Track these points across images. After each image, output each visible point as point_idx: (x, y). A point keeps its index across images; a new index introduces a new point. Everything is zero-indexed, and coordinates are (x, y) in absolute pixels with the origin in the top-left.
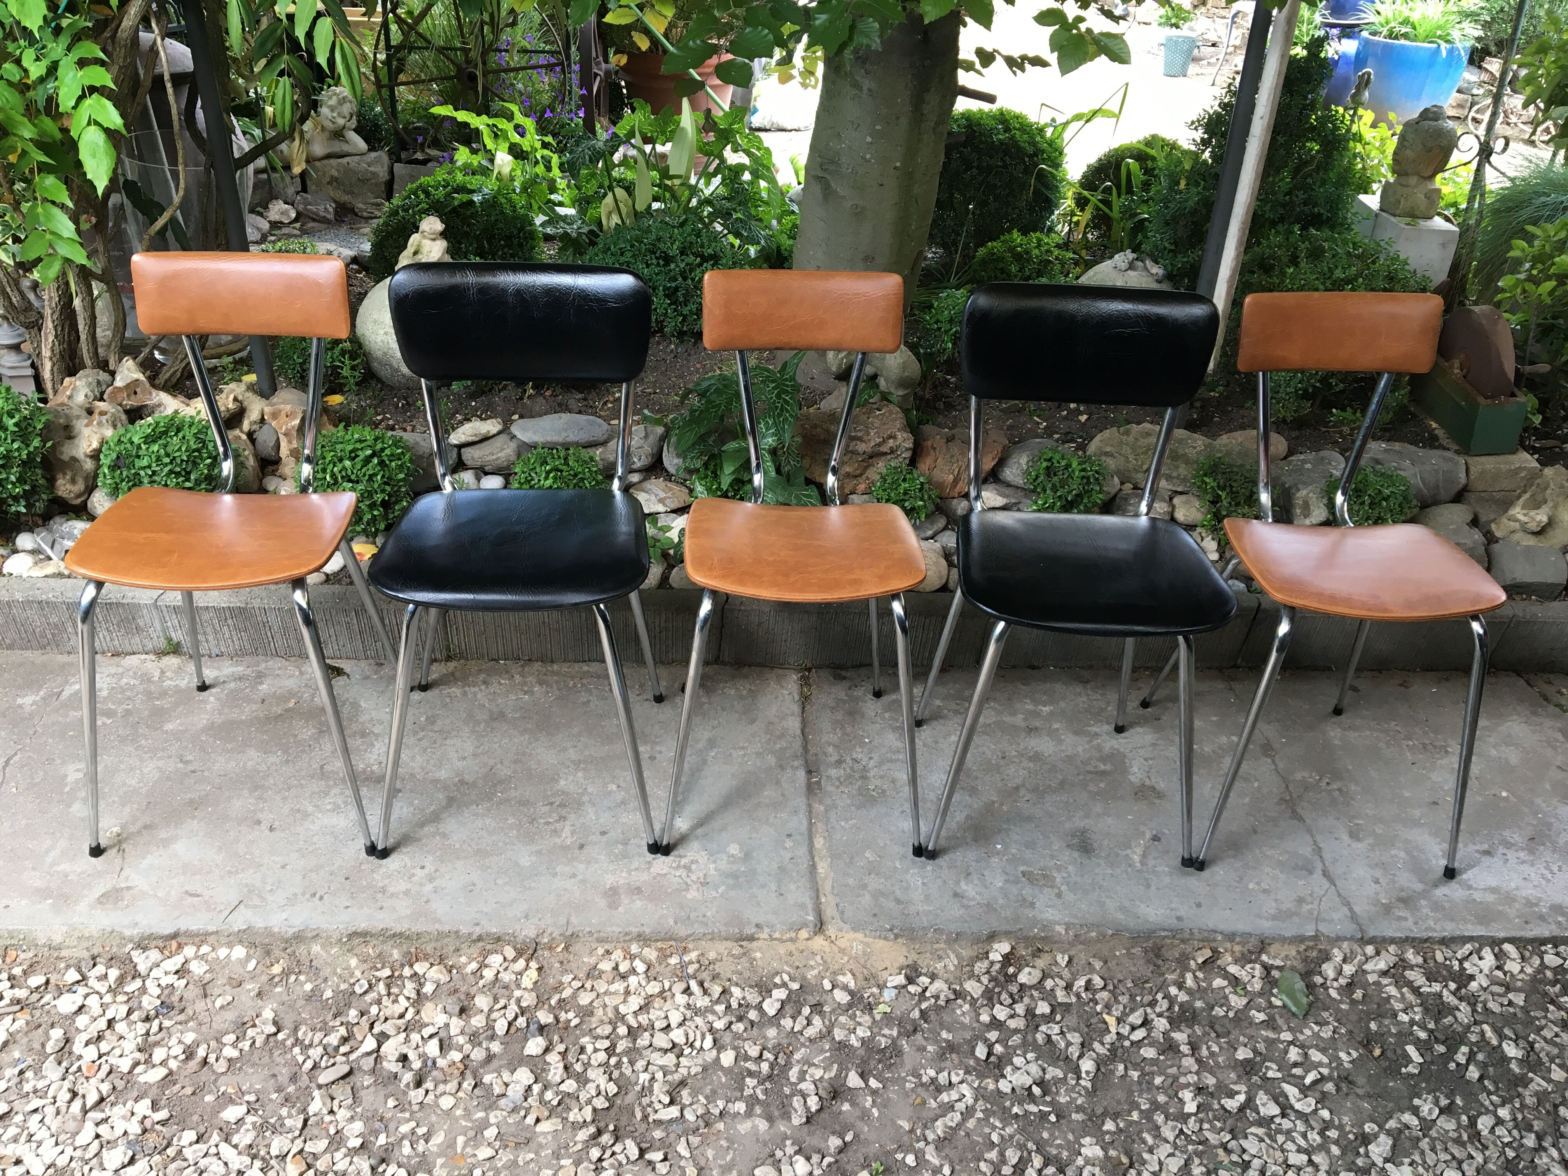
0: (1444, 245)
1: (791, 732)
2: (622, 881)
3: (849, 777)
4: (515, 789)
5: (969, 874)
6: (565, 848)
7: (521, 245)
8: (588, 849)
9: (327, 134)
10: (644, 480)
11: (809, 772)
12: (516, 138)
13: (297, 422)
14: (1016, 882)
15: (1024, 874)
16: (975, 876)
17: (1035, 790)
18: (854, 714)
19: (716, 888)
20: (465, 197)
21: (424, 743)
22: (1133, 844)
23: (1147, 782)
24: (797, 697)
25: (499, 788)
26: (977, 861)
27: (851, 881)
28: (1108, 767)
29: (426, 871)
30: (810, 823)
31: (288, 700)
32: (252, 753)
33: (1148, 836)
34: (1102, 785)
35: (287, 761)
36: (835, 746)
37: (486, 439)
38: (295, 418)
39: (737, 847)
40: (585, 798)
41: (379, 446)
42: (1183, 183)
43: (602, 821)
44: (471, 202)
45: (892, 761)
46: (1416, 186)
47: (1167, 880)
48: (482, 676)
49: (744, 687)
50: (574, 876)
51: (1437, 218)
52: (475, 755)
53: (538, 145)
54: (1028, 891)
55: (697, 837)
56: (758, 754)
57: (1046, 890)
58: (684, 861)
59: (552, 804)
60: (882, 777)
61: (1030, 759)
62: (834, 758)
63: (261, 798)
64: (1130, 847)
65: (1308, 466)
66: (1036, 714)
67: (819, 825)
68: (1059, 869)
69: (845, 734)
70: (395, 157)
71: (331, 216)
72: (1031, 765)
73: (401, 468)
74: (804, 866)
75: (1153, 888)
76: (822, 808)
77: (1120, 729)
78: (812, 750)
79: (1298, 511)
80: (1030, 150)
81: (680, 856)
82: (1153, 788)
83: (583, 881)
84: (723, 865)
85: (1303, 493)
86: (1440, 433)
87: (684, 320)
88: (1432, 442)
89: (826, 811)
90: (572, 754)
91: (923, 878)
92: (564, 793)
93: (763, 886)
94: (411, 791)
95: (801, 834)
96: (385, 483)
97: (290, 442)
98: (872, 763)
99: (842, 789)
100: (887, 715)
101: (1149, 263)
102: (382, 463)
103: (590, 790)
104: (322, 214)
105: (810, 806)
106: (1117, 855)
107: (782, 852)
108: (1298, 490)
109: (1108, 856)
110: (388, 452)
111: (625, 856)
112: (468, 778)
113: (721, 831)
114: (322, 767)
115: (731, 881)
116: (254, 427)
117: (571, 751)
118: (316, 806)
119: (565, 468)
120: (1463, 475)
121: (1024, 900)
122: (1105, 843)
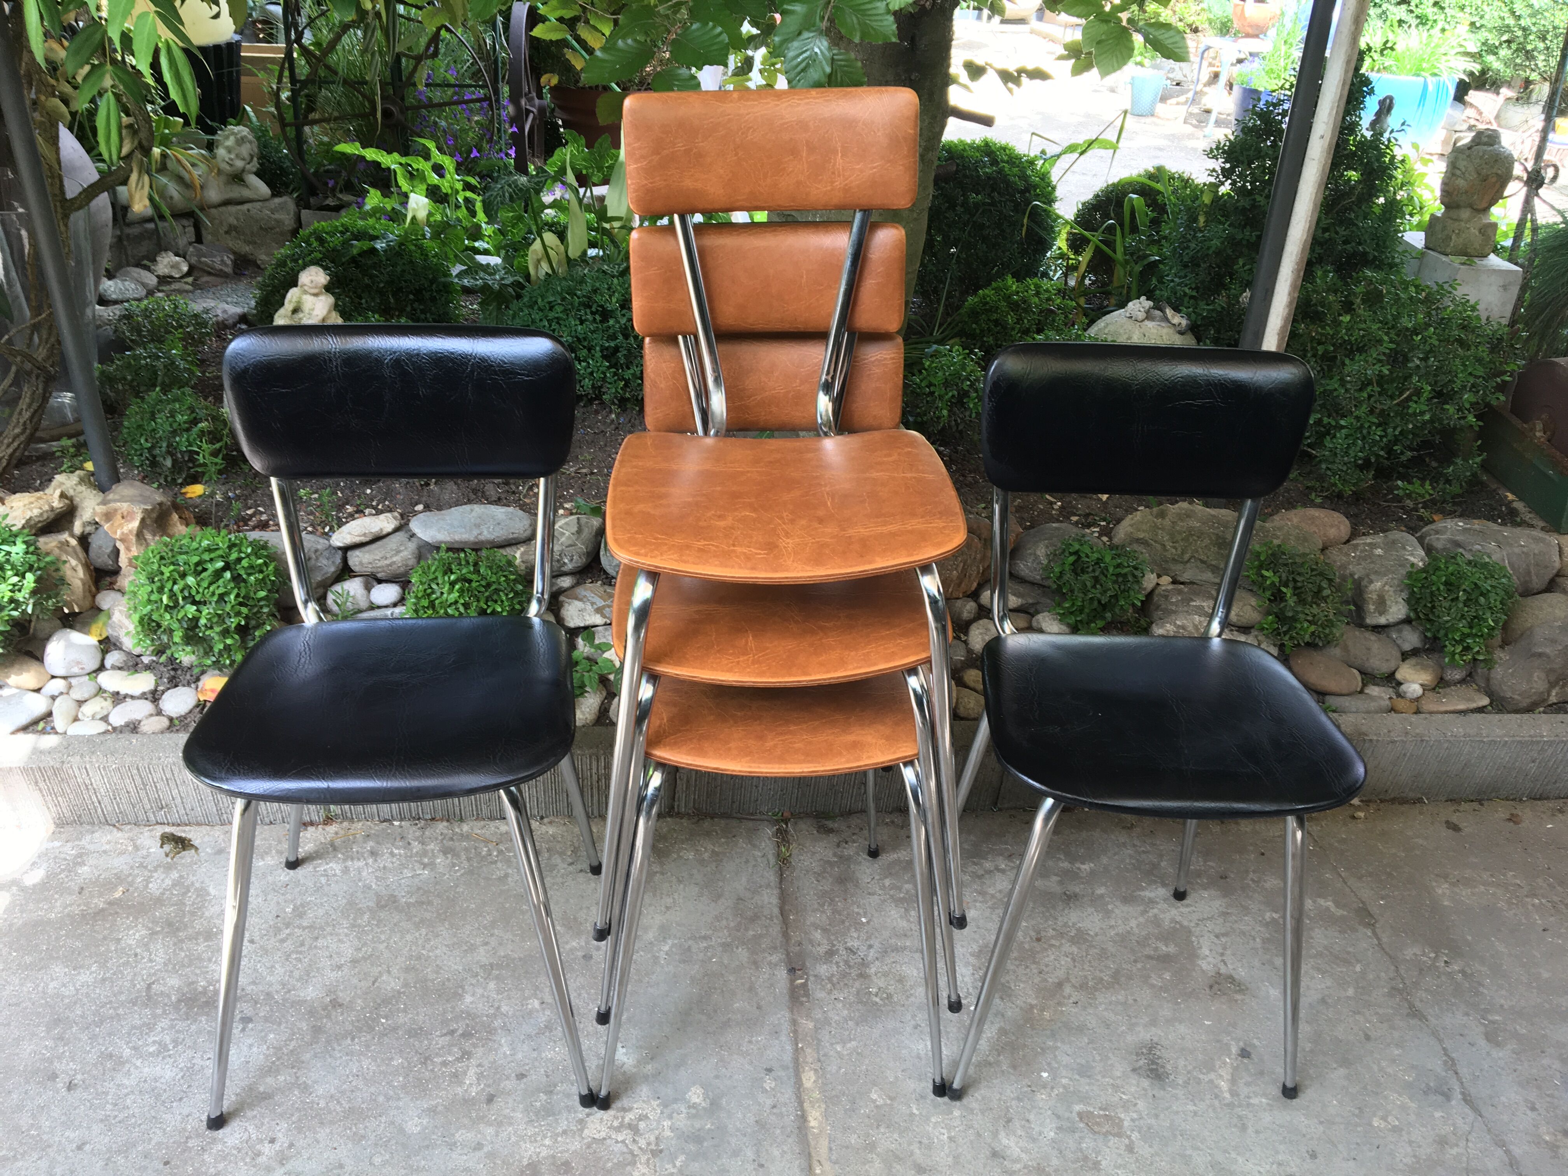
0: (1505, 287)
1: (766, 912)
2: (544, 1153)
3: (844, 975)
4: (405, 1011)
5: (1009, 1121)
6: (468, 1102)
7: (433, 299)
8: (499, 1102)
9: (223, 178)
10: (577, 584)
11: (792, 970)
12: (434, 178)
13: (135, 524)
14: (1073, 1130)
15: (1080, 1115)
16: (1017, 1123)
17: (1083, 987)
18: (845, 880)
19: (672, 1160)
20: (365, 245)
21: (289, 945)
22: (1218, 1063)
23: (1223, 970)
24: (772, 860)
25: (384, 1010)
26: (1019, 1099)
27: (853, 1139)
28: (1172, 949)
29: (277, 1146)
30: (797, 1051)
31: (114, 888)
32: (58, 969)
33: (1234, 1050)
34: (1167, 976)
35: (104, 980)
36: (825, 930)
37: (377, 538)
38: (133, 519)
39: (700, 1091)
40: (498, 1023)
41: (234, 556)
42: (1202, 219)
43: (520, 1056)
44: (374, 250)
45: (896, 949)
46: (1468, 221)
47: (1267, 1118)
48: (370, 844)
49: (707, 848)
50: (479, 1146)
51: (1492, 256)
52: (354, 962)
53: (459, 186)
54: (1088, 1144)
55: (646, 1078)
56: (726, 946)
57: (1113, 1141)
58: (629, 1117)
59: (452, 1032)
60: (886, 975)
61: (1073, 941)
62: (822, 950)
63: (61, 1038)
64: (1212, 1069)
65: (1379, 551)
66: (1073, 875)
67: (808, 1051)
68: (1126, 1106)
69: (835, 911)
70: (303, 203)
71: (229, 270)
72: (1075, 949)
73: (261, 583)
74: (790, 1119)
75: (1250, 1130)
76: (811, 1025)
77: (1180, 896)
78: (795, 936)
79: (1372, 607)
80: (1021, 185)
81: (624, 1110)
82: (1231, 979)
83: (491, 1155)
84: (681, 1121)
85: (1378, 585)
86: (1519, 505)
87: (626, 385)
88: (1511, 518)
89: (816, 1029)
90: (482, 956)
91: (949, 1128)
92: (469, 1014)
93: (736, 1153)
94: (266, 1019)
95: (785, 1068)
96: (241, 604)
97: (128, 549)
98: (872, 954)
99: (836, 994)
100: (887, 882)
101: (1169, 312)
102: (237, 579)
103: (504, 1009)
104: (218, 266)
105: (794, 1022)
106: (1199, 1082)
107: (761, 1098)
108: (1371, 582)
109: (1186, 1083)
110: (245, 563)
111: (549, 1111)
112: (344, 996)
113: (678, 1066)
114: (149, 987)
115: (692, 1147)
116: (88, 529)
117: (482, 950)
118: (135, 1048)
119: (474, 577)
120: (1556, 558)
121: (1086, 1158)
122: (1181, 1062)
